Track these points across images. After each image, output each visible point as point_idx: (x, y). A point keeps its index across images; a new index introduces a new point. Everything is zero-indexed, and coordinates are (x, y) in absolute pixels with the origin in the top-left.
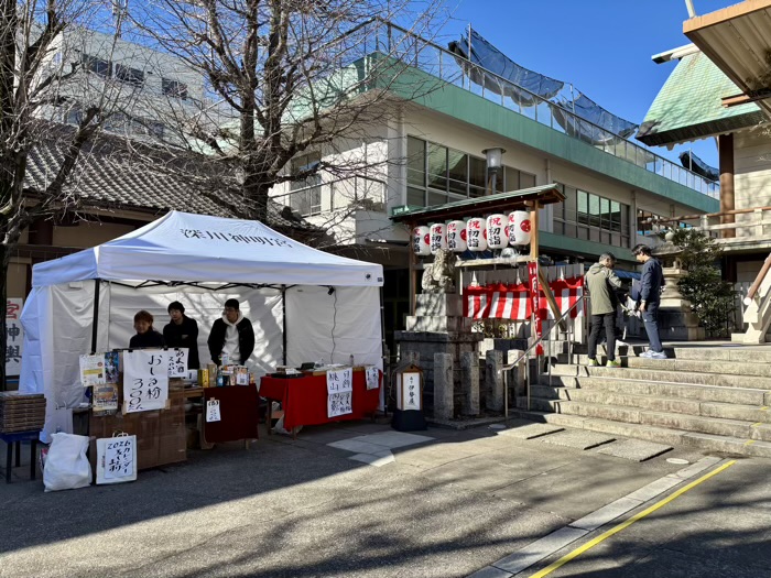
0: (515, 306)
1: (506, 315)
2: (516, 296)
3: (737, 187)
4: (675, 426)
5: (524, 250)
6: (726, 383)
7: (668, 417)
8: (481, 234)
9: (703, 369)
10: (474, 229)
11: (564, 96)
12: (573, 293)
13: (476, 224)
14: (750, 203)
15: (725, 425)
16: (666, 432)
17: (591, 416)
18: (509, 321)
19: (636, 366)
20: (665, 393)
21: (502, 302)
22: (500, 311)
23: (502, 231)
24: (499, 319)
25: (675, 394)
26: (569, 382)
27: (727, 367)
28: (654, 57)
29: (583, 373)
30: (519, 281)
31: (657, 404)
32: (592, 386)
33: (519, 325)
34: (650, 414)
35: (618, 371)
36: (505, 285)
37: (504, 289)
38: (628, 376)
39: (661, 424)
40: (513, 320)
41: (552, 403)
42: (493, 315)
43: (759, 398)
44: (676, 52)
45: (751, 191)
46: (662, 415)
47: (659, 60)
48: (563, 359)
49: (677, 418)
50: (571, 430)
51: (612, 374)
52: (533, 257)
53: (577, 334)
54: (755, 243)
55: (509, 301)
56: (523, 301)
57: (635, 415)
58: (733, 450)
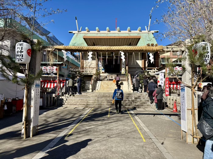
0: (51, 85)
1: (49, 87)
2: (51, 83)
3: (84, 63)
4: (84, 105)
5: (56, 74)
6: (90, 98)
7: (83, 103)
8: (46, 70)
9: (86, 96)
10: (44, 69)
11: (50, 35)
12: (63, 83)
13: (45, 68)
14: (86, 66)
15: (91, 104)
16: (83, 106)
17: (71, 105)
18: (49, 88)
19: (76, 96)
20: (82, 100)
21: (47, 84)
22: (47, 86)
23: (51, 70)
24: (47, 88)
25: (83, 100)
26: (65, 99)
27: (90, 95)
28: (69, 31)
29: (67, 98)
30: (51, 80)
31: (81, 102)
32: (69, 100)
33: (51, 89)
34: (80, 103)
35: (73, 97)
36: (48, 80)
37: (48, 81)
38: (75, 98)
39: (82, 105)
40: (50, 88)
41: (63, 103)
42: (45, 87)
43: (95, 100)
44: (74, 32)
45: (87, 64)
46: (82, 103)
47: (70, 32)
48: (63, 95)
49: (84, 103)
50: (68, 107)
51: (72, 98)
52: (58, 76)
53: (64, 91)
54: (88, 74)
55: (49, 84)
56: (52, 84)
57: (78, 104)
58: (93, 107)
